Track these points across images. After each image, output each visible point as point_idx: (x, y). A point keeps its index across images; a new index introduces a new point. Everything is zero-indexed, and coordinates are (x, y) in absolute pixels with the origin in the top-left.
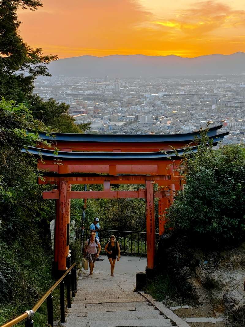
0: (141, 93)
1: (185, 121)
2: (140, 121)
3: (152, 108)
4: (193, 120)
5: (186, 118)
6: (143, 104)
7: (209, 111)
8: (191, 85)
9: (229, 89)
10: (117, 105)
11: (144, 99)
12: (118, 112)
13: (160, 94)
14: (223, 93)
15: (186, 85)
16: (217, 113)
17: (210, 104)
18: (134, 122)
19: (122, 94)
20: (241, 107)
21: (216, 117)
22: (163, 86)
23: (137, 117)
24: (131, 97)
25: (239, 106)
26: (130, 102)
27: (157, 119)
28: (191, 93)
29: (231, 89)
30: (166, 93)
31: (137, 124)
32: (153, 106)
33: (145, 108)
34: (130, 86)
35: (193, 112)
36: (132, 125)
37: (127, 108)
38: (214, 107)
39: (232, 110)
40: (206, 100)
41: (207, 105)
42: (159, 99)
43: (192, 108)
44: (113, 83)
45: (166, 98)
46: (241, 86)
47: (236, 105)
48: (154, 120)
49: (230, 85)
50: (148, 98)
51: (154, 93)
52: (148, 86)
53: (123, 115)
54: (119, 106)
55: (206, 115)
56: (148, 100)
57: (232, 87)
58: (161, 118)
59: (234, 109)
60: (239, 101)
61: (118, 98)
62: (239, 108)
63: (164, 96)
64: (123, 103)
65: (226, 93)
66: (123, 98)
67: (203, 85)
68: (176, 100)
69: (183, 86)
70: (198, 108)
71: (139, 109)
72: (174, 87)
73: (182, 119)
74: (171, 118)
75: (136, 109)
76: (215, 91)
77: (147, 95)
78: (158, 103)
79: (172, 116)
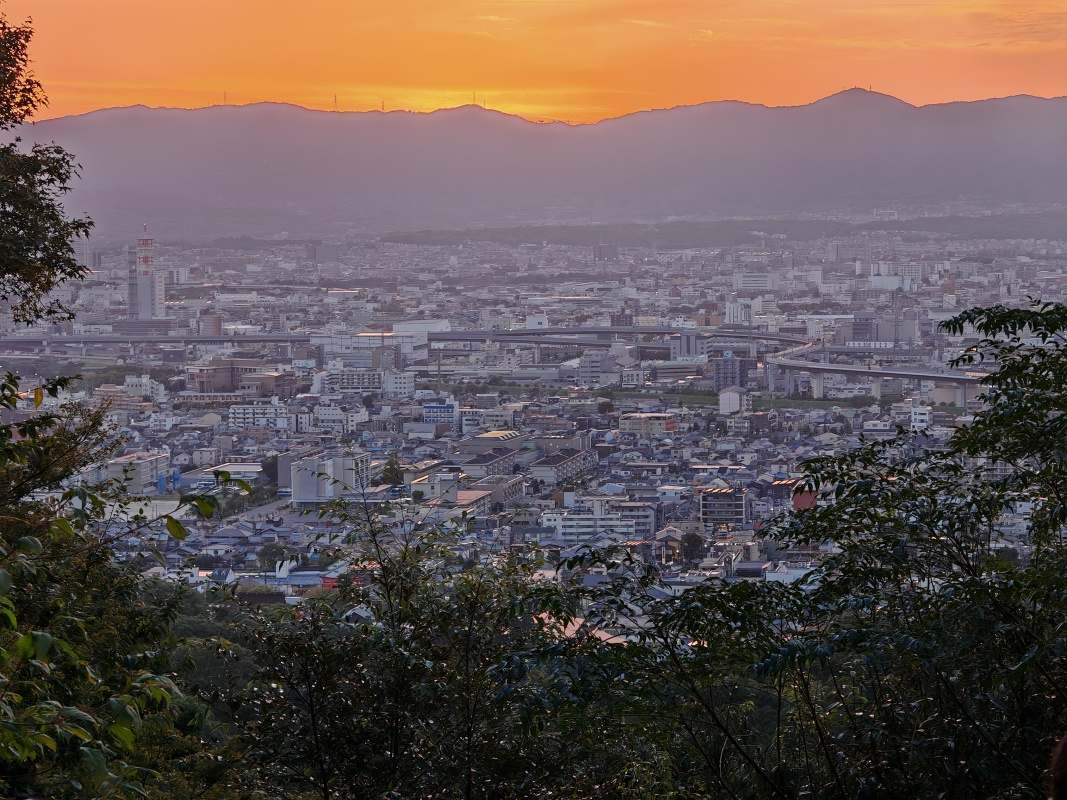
0: (292, 329)
1: (567, 484)
2: (297, 491)
3: (363, 415)
4: (616, 479)
5: (571, 467)
6: (306, 389)
7: (702, 424)
8: (587, 278)
9: (808, 300)
10: (147, 399)
11: (312, 363)
12: (156, 443)
13: (410, 333)
14: (774, 322)
15: (562, 278)
16: (751, 437)
17: (704, 385)
18: (256, 498)
19: (172, 333)
20: (886, 403)
21: (747, 459)
22: (422, 285)
23: (271, 469)
24: (229, 349)
25: (876, 391)
26: (230, 379)
27: (393, 476)
28: (589, 324)
29: (817, 301)
30: (443, 326)
31: (270, 510)
32: (368, 403)
33: (321, 412)
34: (224, 289)
35: (610, 435)
36: (243, 518)
37: (212, 419)
38: (729, 401)
39: (840, 418)
40: (680, 361)
41: (688, 391)
42: (400, 363)
43: (604, 408)
44: (122, 273)
45: (449, 354)
46: (874, 282)
47: (855, 390)
48: (376, 484)
49: (816, 276)
50: (335, 356)
51: (374, 327)
52: (330, 284)
53: (183, 459)
54: (158, 408)
55: (686, 453)
56: (335, 366)
57: (823, 289)
58: (418, 473)
59: (849, 413)
60: (877, 369)
61: (155, 362)
62: (875, 409)
63: (435, 345)
64: (182, 386)
65: (796, 325)
66: (179, 356)
67: (657, 277)
68: (508, 366)
69: (539, 283)
70: (637, 410)
71: (281, 423)
72: (484, 294)
73: (548, 475)
74: (477, 471)
75: (263, 422)
76: (733, 313)
77: (328, 337)
78: (394, 383)
79: (481, 459)
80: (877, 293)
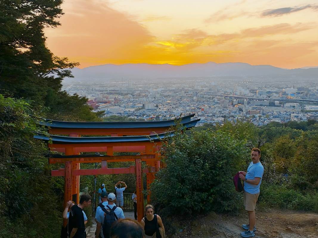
0: (146, 89)
1: (176, 107)
2: (146, 107)
3: (154, 99)
4: (182, 107)
5: (177, 105)
6: (148, 96)
7: (192, 100)
8: (179, 83)
9: (204, 86)
10: (130, 97)
11: (148, 93)
12: (131, 102)
13: (159, 90)
14: (200, 89)
15: (176, 83)
16: (197, 102)
17: (192, 96)
18: (142, 108)
19: (133, 90)
20: (213, 98)
21: (196, 104)
22: (161, 84)
23: (144, 105)
24: (139, 91)
25: (211, 97)
26: (139, 95)
27: (157, 106)
28: (179, 89)
29: (205, 86)
30: (163, 89)
31: (144, 110)
32: (154, 98)
33: (149, 99)
34: (139, 84)
35: (181, 102)
36: (141, 111)
37: (137, 99)
38: (195, 98)
39: (207, 100)
40: (190, 93)
41: (190, 97)
42: (158, 93)
43: (180, 99)
44: (128, 82)
45: (163, 92)
46: (212, 84)
47: (209, 97)
48: (155, 107)
49: (205, 83)
50: (151, 92)
51: (155, 89)
52: (151, 84)
53: (134, 104)
54: (132, 98)
55: (190, 104)
56: (151, 93)
57: (206, 85)
58: (160, 106)
59: (208, 99)
60: (211, 94)
61: (131, 93)
62: (211, 99)
63: (162, 91)
64: (134, 96)
65: (203, 89)
66: (134, 92)
67: (187, 83)
68: (170, 94)
69: (174, 84)
70: (184, 99)
71: (145, 100)
72: (168, 85)
73: (174, 106)
74: (166, 106)
75: (143, 100)
76: (195, 88)
77: (150, 90)
78: (158, 96)
79: (167, 104)
80: (213, 85)
